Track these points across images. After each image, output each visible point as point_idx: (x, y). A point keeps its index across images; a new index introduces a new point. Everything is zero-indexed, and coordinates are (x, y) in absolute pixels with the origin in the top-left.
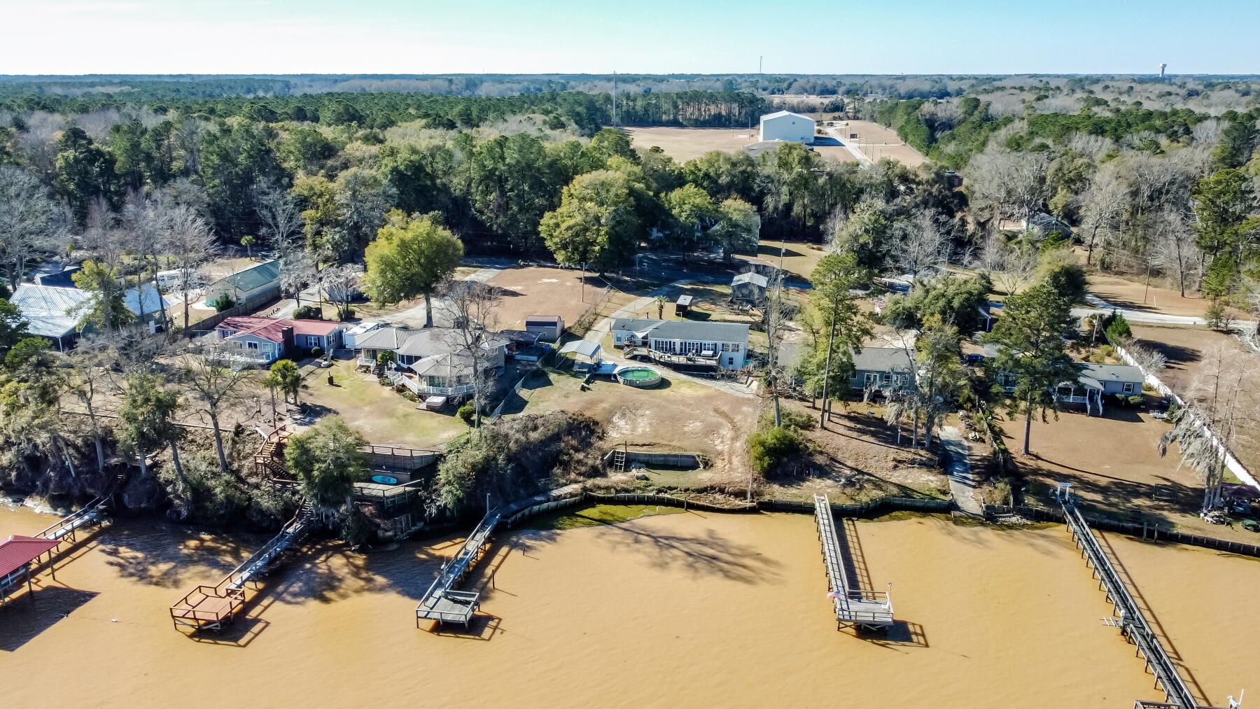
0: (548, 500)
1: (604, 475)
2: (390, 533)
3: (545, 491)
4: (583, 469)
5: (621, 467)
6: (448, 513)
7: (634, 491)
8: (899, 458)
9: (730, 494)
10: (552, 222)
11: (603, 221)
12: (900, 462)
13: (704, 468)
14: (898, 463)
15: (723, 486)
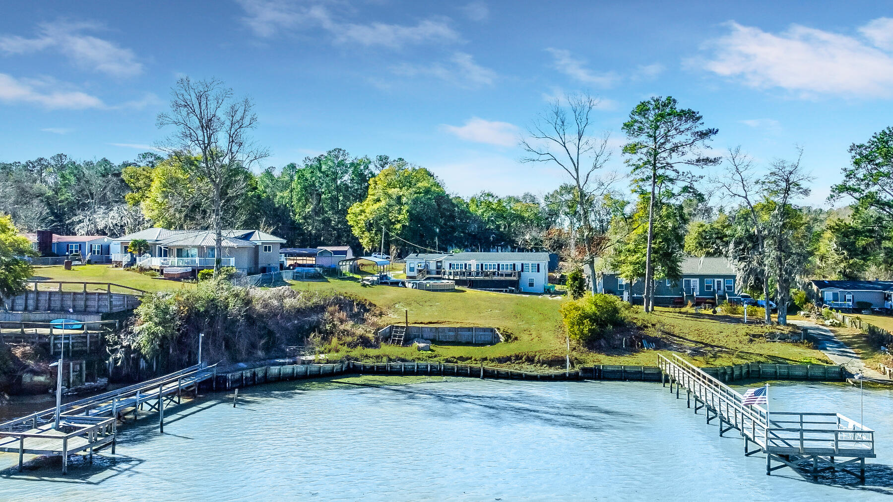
0: (295, 363)
1: (376, 346)
2: (42, 379)
3: (292, 355)
4: (349, 339)
5: (399, 342)
6: (143, 364)
7: (414, 360)
8: (752, 333)
9: (543, 363)
10: (358, 210)
11: (404, 200)
12: (754, 336)
13: (506, 341)
14: (753, 338)
15: (531, 354)
